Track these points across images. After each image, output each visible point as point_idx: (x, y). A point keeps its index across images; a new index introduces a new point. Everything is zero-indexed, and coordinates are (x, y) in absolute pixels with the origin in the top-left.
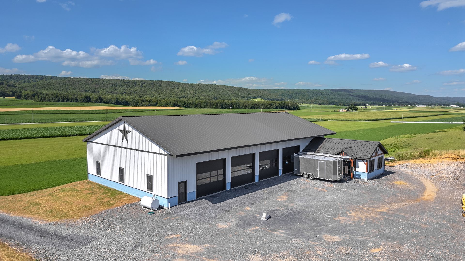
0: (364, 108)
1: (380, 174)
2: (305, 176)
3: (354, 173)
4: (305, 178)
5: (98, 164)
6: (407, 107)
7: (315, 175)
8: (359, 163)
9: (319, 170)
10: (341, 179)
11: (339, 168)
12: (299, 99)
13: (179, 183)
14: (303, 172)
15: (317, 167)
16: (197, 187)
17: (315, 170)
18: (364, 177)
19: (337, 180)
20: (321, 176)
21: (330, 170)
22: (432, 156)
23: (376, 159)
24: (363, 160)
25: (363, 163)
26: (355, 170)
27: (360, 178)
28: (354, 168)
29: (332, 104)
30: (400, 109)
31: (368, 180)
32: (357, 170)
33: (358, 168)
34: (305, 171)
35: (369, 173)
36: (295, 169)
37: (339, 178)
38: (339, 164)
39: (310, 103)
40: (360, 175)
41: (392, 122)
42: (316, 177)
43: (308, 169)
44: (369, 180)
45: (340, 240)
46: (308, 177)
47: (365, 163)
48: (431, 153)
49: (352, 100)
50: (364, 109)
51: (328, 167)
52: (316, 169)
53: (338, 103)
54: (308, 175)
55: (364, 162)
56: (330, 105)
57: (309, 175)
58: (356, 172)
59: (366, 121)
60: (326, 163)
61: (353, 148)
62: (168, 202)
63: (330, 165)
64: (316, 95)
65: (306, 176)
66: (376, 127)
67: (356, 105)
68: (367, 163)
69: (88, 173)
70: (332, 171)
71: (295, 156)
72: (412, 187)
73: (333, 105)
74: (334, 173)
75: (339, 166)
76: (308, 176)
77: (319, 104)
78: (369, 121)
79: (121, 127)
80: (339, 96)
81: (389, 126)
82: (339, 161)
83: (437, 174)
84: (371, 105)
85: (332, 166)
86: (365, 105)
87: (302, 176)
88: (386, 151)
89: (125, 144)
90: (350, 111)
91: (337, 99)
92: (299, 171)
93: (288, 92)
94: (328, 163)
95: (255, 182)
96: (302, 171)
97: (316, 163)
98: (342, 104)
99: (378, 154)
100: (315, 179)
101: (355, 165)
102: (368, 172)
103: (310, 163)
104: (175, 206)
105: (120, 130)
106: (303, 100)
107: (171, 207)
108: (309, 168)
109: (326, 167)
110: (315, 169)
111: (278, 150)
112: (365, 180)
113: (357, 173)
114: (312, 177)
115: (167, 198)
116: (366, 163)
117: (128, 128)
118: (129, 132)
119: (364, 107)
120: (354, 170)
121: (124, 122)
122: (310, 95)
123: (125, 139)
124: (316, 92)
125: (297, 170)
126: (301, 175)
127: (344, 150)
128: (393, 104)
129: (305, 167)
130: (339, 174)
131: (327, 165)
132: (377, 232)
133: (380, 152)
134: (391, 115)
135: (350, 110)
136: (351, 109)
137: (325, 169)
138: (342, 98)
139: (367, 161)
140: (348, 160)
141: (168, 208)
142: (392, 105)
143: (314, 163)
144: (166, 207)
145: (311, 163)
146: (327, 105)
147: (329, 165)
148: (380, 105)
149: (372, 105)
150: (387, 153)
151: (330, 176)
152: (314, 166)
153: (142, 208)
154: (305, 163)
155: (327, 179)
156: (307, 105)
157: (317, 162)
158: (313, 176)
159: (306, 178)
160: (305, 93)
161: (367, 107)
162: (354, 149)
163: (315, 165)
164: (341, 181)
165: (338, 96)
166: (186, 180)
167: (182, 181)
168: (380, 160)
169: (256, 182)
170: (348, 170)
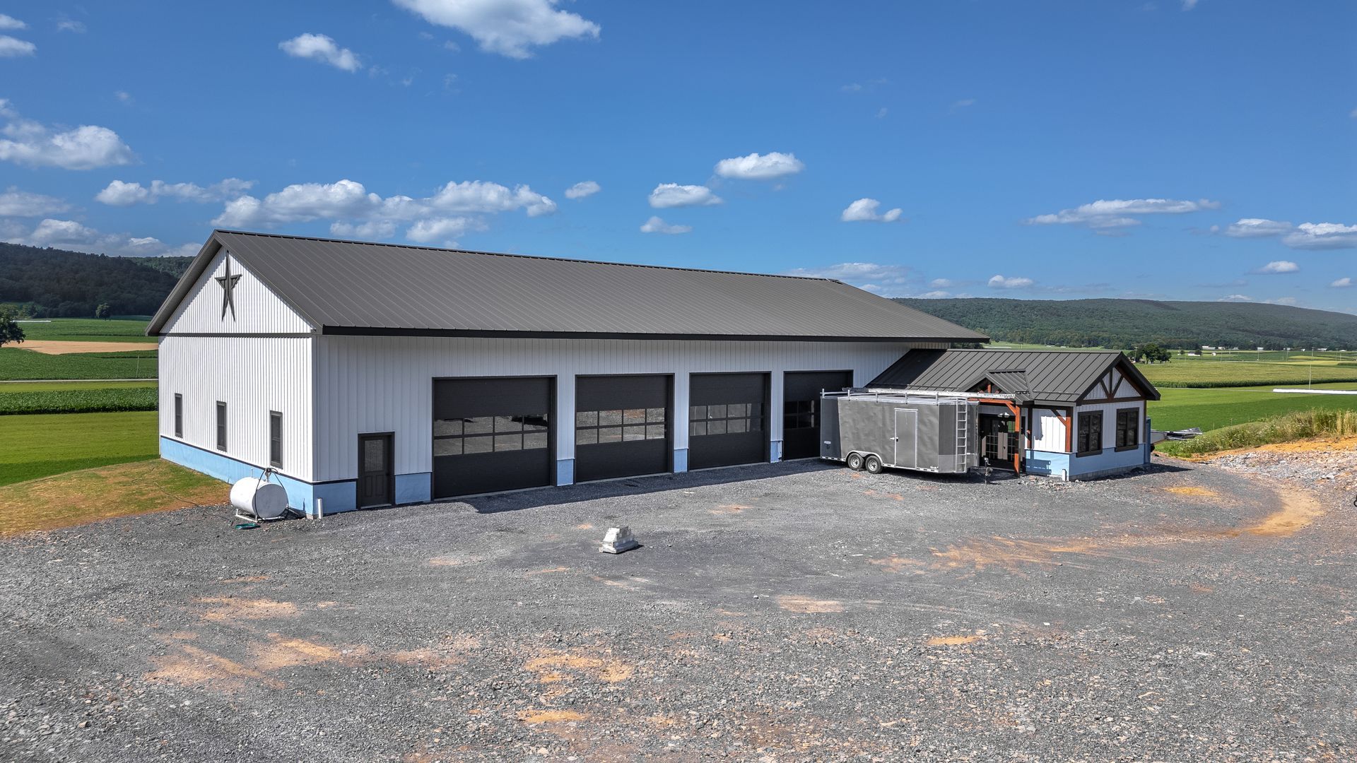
0: (1194, 355)
1: (1131, 469)
2: (854, 464)
3: (1028, 457)
4: (853, 469)
5: (178, 399)
6: (1335, 354)
7: (883, 456)
8: (1044, 419)
9: (897, 440)
10: (969, 470)
11: (964, 429)
12: (987, 328)
13: (363, 438)
14: (846, 451)
15: (890, 429)
16: (436, 460)
17: (884, 442)
18: (1060, 468)
19: (955, 472)
20: (901, 460)
21: (931, 439)
22: (1343, 432)
23: (1110, 413)
24: (1054, 409)
25: (1056, 419)
26: (1031, 446)
27: (1045, 473)
28: (1026, 439)
29: (1090, 343)
30: (1310, 360)
31: (1072, 480)
32: (1038, 445)
33: (1040, 437)
34: (854, 445)
35: (1078, 455)
36: (825, 442)
37: (963, 466)
38: (962, 416)
39: (1022, 340)
40: (1047, 462)
41: (1275, 390)
42: (886, 465)
43: (863, 437)
44: (1077, 481)
45: (839, 610)
46: (864, 467)
47: (1062, 421)
48: (1339, 422)
49: (1156, 332)
50: (1193, 359)
51: (924, 428)
52: (887, 435)
53: (1109, 341)
54: (862, 460)
55: (1058, 415)
56: (1086, 346)
57: (865, 458)
58: (1032, 452)
59: (1190, 386)
60: (918, 415)
61: (1027, 373)
62: (316, 496)
63: (930, 421)
64: (1042, 315)
65: (858, 463)
66: (1219, 401)
67: (1168, 347)
68: (1069, 418)
69: (160, 434)
70: (937, 439)
71: (823, 397)
72: (1227, 503)
73: (1094, 346)
74: (946, 447)
75: (962, 424)
76: (864, 463)
77: (1050, 344)
78: (1199, 386)
79: (220, 272)
80: (1113, 320)
81: (1262, 402)
82: (962, 408)
83: (1342, 474)
84: (1217, 348)
85: (936, 421)
86: (1197, 348)
87: (846, 465)
88: (1152, 391)
89: (228, 326)
90: (1144, 362)
91: (1106, 329)
92: (836, 449)
93: (954, 306)
94: (927, 412)
95: (672, 471)
96: (846, 447)
97: (887, 415)
98: (1121, 344)
99: (1118, 395)
100: (884, 470)
101: (1030, 428)
102: (1075, 449)
103: (870, 418)
104: (341, 513)
105: (220, 280)
106: (999, 331)
107: (324, 515)
108: (866, 435)
109: (918, 428)
110: (884, 436)
111: (766, 376)
112: (1064, 479)
113: (1037, 456)
114: (876, 464)
115: (311, 481)
116: (1065, 419)
117: (236, 268)
118: (237, 278)
119: (1192, 353)
120: (1026, 448)
121: (228, 252)
122: (1023, 316)
123: (228, 308)
124: (1040, 308)
125: (829, 443)
126: (842, 460)
127: (991, 378)
128: (1290, 346)
129: (853, 433)
130: (962, 450)
131: (921, 421)
132: (998, 596)
133: (1126, 390)
134: (1279, 374)
135: (1144, 358)
136: (1148, 355)
137: (916, 434)
138: (1123, 327)
139: (1069, 411)
140: (1006, 414)
141: (315, 516)
142: (1286, 350)
143: (880, 416)
144: (309, 512)
145: (872, 416)
146: (1074, 347)
147: (927, 421)
148: (1244, 349)
149: (1220, 348)
150: (1153, 395)
151: (931, 456)
152: (880, 428)
153: (237, 515)
154: (854, 420)
155: (922, 469)
156: (1011, 344)
157: (892, 412)
158: (879, 463)
159: (856, 469)
160: (1005, 311)
161: (1203, 351)
162: (1029, 378)
163: (884, 424)
164: (969, 477)
165: (1110, 320)
166: (390, 430)
167: (372, 431)
168: (1127, 420)
169: (677, 470)
170: (1009, 448)
